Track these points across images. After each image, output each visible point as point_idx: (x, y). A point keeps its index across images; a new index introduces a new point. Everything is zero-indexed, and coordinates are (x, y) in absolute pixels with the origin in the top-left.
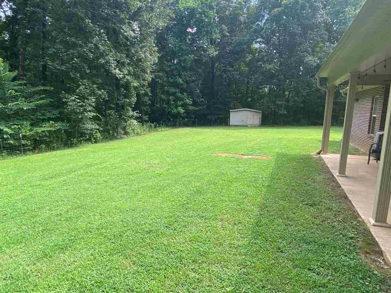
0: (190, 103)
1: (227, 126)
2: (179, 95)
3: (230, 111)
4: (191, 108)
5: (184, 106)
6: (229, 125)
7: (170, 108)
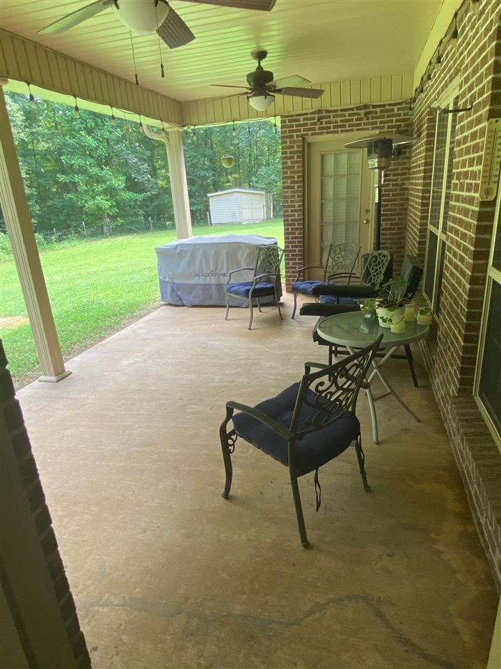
0: (119, 185)
1: (208, 225)
2: (94, 170)
3: (209, 195)
4: (127, 195)
5: (110, 192)
6: (211, 224)
7: (82, 199)
